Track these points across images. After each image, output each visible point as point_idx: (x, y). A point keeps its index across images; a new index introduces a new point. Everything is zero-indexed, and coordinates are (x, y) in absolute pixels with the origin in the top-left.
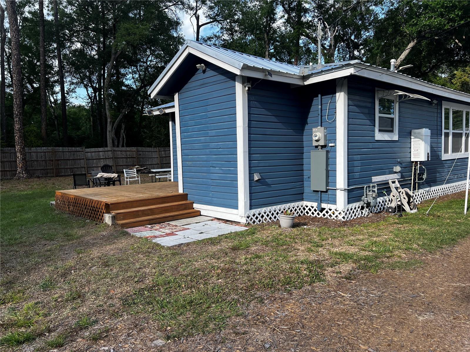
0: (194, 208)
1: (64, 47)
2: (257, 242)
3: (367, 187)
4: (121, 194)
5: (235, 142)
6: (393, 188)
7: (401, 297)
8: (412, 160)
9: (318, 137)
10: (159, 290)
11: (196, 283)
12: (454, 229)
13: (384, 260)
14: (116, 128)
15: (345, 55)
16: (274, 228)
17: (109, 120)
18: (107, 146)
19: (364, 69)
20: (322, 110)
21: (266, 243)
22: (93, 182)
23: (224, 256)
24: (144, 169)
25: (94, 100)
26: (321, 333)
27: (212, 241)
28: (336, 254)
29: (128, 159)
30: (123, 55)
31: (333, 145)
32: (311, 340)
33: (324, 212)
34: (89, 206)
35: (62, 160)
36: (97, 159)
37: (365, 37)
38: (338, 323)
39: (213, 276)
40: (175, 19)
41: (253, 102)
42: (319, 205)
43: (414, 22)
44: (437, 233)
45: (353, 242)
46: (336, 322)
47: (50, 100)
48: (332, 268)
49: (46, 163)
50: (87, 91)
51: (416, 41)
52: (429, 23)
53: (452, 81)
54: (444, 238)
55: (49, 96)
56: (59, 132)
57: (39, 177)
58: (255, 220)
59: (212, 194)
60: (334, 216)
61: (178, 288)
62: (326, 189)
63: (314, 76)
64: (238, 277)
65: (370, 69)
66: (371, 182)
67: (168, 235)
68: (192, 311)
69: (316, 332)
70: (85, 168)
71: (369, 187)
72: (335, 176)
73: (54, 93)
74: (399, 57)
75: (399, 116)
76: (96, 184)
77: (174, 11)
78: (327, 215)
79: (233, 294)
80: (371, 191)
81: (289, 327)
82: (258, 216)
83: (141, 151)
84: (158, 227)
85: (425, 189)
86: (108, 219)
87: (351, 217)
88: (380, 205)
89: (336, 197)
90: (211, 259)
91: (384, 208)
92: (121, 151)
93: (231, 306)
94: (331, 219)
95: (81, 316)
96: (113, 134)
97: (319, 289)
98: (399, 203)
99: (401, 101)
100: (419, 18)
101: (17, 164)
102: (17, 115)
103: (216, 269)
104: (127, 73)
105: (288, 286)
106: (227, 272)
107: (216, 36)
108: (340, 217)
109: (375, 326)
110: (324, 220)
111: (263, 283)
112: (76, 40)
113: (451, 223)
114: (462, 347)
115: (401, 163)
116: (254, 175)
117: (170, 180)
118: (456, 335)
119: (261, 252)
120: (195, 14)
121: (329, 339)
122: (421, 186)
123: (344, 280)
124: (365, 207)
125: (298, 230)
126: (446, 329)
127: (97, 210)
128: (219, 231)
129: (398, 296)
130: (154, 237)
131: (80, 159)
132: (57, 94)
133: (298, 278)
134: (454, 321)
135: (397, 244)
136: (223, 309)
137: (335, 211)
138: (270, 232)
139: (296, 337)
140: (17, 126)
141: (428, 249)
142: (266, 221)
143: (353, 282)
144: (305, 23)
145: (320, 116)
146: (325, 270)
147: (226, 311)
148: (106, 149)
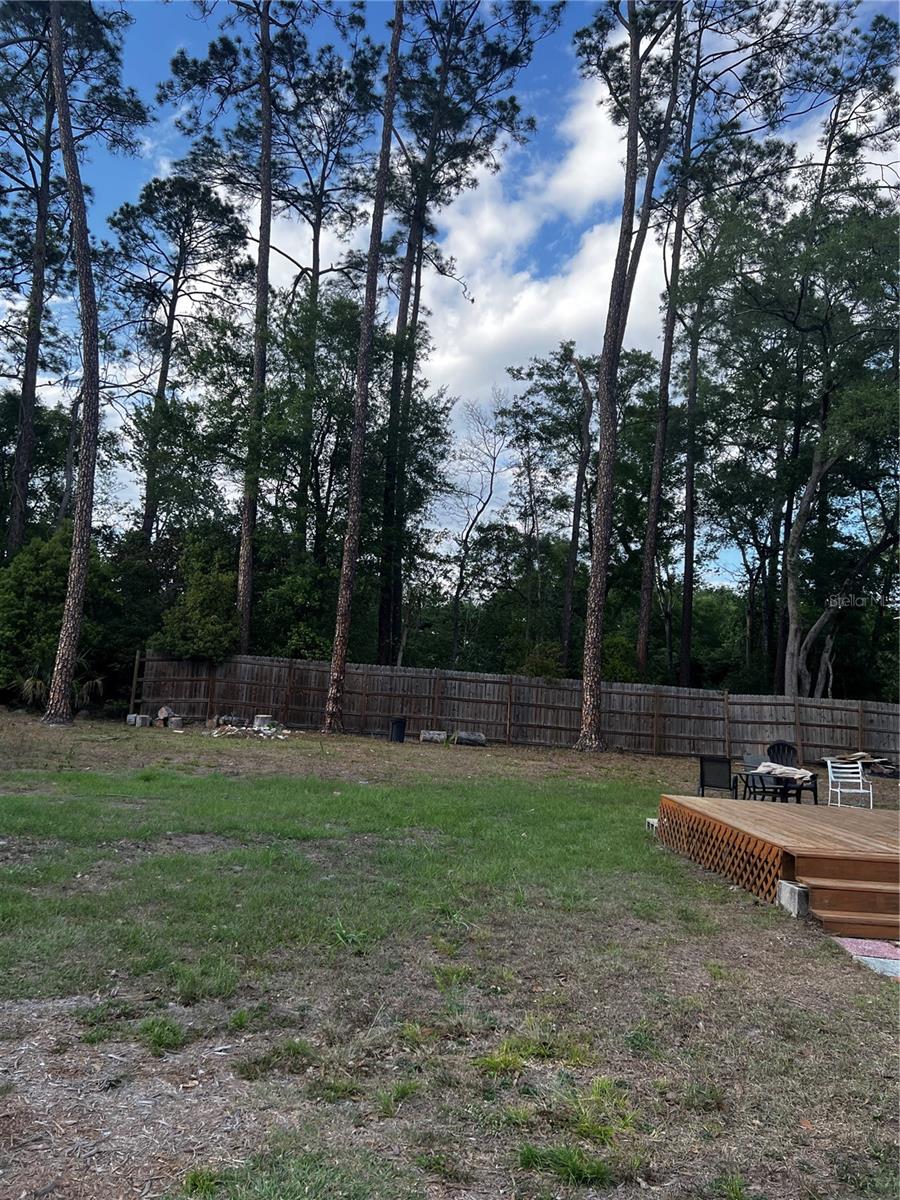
1: (702, 459)
4: (824, 832)
14: (809, 646)
17: (792, 627)
18: (782, 693)
22: (746, 783)
24: (882, 763)
25: (757, 577)
29: (838, 731)
30: (841, 465)
34: (740, 849)
35: (674, 716)
36: (756, 723)
47: (660, 577)
49: (639, 719)
50: (744, 555)
55: (659, 568)
56: (672, 649)
57: (621, 751)
70: (724, 741)
73: (669, 561)
76: (752, 789)
83: (874, 712)
86: (787, 894)
92: (819, 708)
95: (724, 1166)
96: (801, 661)
101: (582, 717)
102: (594, 611)
104: (847, 507)
112: (730, 440)
127: (759, 865)
131: (716, 719)
132: (675, 563)
140: (591, 635)
148: (780, 699)
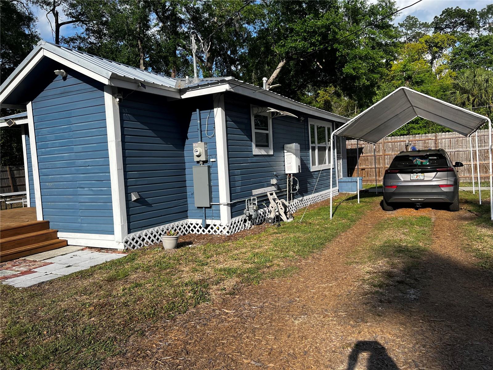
0: (58, 238)
2: (137, 269)
3: (248, 201)
5: (107, 159)
6: (271, 200)
7: (280, 304)
8: (286, 173)
9: (199, 152)
10: (13, 343)
11: (62, 327)
12: (322, 234)
13: (265, 270)
15: (223, 69)
16: (157, 251)
19: (238, 86)
20: (201, 125)
21: (148, 269)
23: (98, 290)
26: (206, 356)
27: (83, 275)
28: (221, 270)
31: (214, 160)
32: (196, 365)
33: (209, 228)
37: (240, 53)
38: (223, 342)
39: (83, 316)
40: (27, 14)
41: (126, 114)
42: (204, 221)
43: (282, 43)
44: (309, 239)
45: (236, 256)
46: (221, 341)
48: (216, 285)
51: (285, 61)
52: (295, 45)
53: (317, 99)
54: (315, 243)
58: (135, 244)
59: (81, 220)
60: (218, 232)
61: (38, 337)
62: (210, 204)
63: (190, 90)
64: (115, 311)
65: (244, 86)
66: (251, 195)
67: (23, 273)
68: (57, 361)
69: (200, 355)
71: (250, 200)
72: (218, 191)
74: (271, 75)
75: (273, 132)
77: (24, 4)
78: (212, 231)
79: (109, 332)
80: (252, 204)
81: (172, 357)
82: (138, 240)
84: (10, 266)
85: (298, 199)
87: (235, 230)
88: (261, 217)
89: (220, 212)
90: (81, 296)
91: (264, 219)
93: (106, 346)
94: (216, 235)
97: (204, 309)
98: (277, 214)
99: (273, 117)
100: (286, 40)
103: (87, 306)
105: (171, 313)
106: (102, 308)
107: (80, 37)
108: (225, 232)
109: (257, 338)
110: (209, 237)
111: (144, 313)
113: (320, 228)
114: (330, 342)
115: (277, 176)
116: (131, 195)
117: (26, 206)
118: (326, 332)
119: (141, 279)
120: (53, 10)
121: (214, 360)
122: (295, 197)
123: (228, 296)
124: (247, 220)
125: (182, 250)
126: (318, 328)
128: (91, 262)
129: (277, 304)
130: (4, 278)
133: (183, 301)
134: (323, 320)
135: (276, 253)
136: (97, 351)
137: (219, 226)
138: (152, 256)
139: (180, 366)
141: (302, 255)
142: (147, 244)
143: (237, 297)
144: (181, 33)
145: (199, 131)
146: (210, 289)
147: (99, 353)
